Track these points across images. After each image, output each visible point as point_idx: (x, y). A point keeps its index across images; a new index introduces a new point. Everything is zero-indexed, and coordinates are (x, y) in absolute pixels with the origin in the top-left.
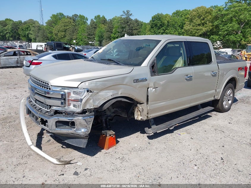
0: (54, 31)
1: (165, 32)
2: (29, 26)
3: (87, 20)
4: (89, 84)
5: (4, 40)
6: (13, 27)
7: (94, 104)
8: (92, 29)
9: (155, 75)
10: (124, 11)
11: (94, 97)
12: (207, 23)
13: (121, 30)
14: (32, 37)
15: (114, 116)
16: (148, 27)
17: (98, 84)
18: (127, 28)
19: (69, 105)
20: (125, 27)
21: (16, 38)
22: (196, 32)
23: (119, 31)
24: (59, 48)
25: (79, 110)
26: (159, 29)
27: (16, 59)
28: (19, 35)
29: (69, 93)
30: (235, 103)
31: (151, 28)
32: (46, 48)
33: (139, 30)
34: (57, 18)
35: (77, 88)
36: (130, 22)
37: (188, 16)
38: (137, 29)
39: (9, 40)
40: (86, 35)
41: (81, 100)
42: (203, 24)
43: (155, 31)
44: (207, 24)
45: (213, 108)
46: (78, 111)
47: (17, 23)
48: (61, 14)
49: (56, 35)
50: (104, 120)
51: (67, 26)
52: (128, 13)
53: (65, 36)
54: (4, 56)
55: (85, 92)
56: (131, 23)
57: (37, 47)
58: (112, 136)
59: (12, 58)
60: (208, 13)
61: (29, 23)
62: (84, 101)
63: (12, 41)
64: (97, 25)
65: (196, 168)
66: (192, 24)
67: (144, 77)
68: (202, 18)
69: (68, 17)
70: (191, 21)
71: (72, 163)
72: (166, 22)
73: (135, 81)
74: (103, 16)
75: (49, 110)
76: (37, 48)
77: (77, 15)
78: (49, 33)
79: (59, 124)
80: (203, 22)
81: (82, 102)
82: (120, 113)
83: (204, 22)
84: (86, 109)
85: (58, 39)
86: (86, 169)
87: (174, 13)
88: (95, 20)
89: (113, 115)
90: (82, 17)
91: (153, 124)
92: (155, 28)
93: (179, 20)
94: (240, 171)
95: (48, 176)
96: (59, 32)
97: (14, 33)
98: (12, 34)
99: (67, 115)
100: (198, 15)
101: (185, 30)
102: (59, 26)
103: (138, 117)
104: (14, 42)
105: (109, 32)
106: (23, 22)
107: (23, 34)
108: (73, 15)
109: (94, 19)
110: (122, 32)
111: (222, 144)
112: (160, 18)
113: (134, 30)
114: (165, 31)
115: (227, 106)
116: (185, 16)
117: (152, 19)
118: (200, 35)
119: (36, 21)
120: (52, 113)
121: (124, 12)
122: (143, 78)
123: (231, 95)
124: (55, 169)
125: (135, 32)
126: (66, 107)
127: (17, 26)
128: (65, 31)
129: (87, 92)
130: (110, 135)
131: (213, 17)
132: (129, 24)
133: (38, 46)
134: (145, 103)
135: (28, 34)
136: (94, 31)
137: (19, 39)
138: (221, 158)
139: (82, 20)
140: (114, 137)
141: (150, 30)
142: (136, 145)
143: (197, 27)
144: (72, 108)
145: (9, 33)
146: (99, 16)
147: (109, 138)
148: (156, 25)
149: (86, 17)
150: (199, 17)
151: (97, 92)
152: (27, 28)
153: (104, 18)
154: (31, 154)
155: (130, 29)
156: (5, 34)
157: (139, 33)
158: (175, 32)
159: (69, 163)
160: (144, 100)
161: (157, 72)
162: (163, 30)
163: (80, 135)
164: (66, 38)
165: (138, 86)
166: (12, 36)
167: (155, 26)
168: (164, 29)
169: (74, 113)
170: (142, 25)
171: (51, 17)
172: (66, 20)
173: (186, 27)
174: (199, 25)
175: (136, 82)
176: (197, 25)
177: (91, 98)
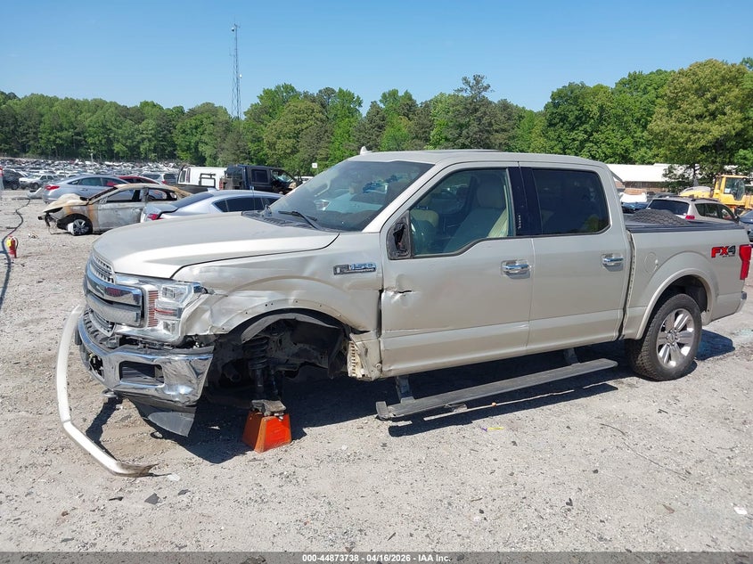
0: (267, 135)
1: (591, 138)
2: (202, 122)
3: (360, 105)
4: (201, 272)
5: (135, 158)
6: (159, 126)
7: (213, 323)
8: (371, 132)
9: (401, 257)
10: (465, 79)
11: (216, 307)
12: (727, 109)
13: (455, 132)
14: (206, 150)
15: (302, 365)
16: (540, 124)
17: (225, 274)
18: (474, 127)
19: (154, 323)
20: (467, 125)
21: (166, 152)
22: (689, 140)
23: (450, 137)
24: (261, 184)
25: (175, 337)
26: (573, 129)
27: (138, 210)
28: (174, 145)
29: (154, 294)
30: (716, 357)
31: (548, 126)
32: (225, 183)
33: (512, 133)
34: (276, 99)
35: (170, 279)
36: (482, 109)
37: (666, 90)
38: (504, 130)
39: (146, 159)
40: (352, 148)
41: (180, 311)
42: (713, 115)
43: (559, 137)
44: (725, 114)
45: (612, 364)
46: (171, 340)
47: (170, 113)
48: (289, 89)
49: (272, 146)
50: (258, 373)
51: (303, 121)
52: (478, 83)
53: (295, 151)
54: (108, 202)
55: (189, 292)
56: (485, 113)
57: (201, 178)
58: (278, 417)
59: (128, 208)
60: (730, 81)
61: (202, 113)
62: (185, 314)
63: (153, 161)
64: (388, 120)
65: (478, 518)
66: (677, 114)
67: (366, 260)
68: (709, 95)
69: (306, 95)
70: (673, 105)
71: (156, 476)
72: (595, 109)
73: (338, 271)
74: (406, 93)
75: (109, 334)
76: (200, 182)
77: (333, 91)
78: (252, 142)
79: (127, 368)
80: (712, 107)
81: (180, 317)
82: (317, 358)
83: (717, 108)
84: (191, 336)
85: (275, 157)
86: (183, 492)
87: (622, 83)
88: (382, 105)
89: (298, 361)
90: (346, 97)
91: (406, 395)
92: (562, 127)
93: (638, 103)
94: (606, 540)
95: (82, 498)
96: (279, 138)
97: (162, 141)
98: (155, 142)
99: (149, 348)
100: (696, 86)
101: (651, 133)
102: (280, 122)
103: (356, 369)
104: (161, 166)
105: (420, 139)
106: (186, 110)
107: (184, 144)
108: (320, 91)
109: (380, 101)
110: (458, 138)
111: (597, 464)
112: (577, 98)
113: (497, 131)
114: (592, 135)
115: (673, 364)
116: (655, 89)
117: (553, 99)
118: (703, 147)
119: (221, 107)
120: (115, 341)
121: (466, 81)
122: (362, 262)
123: (690, 330)
124: (108, 484)
125: (499, 138)
126: (147, 328)
127: (170, 121)
128: (297, 135)
129: (195, 292)
130: (272, 414)
131: (746, 92)
132: (478, 114)
133: (203, 176)
134: (373, 333)
135: (197, 143)
136: (378, 136)
137: (172, 157)
138: (570, 500)
139: (347, 105)
140: (281, 418)
141: (544, 134)
142: (344, 448)
143: (692, 122)
144: (160, 331)
145: (150, 140)
146: (394, 94)
147: (268, 421)
148: (564, 119)
149: (356, 96)
150: (700, 92)
151: (225, 293)
152: (196, 128)
153: (410, 98)
154: (68, 445)
155: (481, 131)
156: (139, 143)
157: (512, 143)
158: (623, 138)
159: (145, 472)
160: (370, 324)
161: (409, 250)
162: (586, 132)
163: (175, 402)
164: (298, 155)
165: (348, 284)
166: (155, 147)
167: (562, 120)
168: (589, 130)
169: (163, 345)
170: (521, 117)
171: (261, 98)
172: (302, 106)
173: (657, 125)
174: (700, 117)
175: (342, 273)
176: (692, 116)
177: (205, 306)
